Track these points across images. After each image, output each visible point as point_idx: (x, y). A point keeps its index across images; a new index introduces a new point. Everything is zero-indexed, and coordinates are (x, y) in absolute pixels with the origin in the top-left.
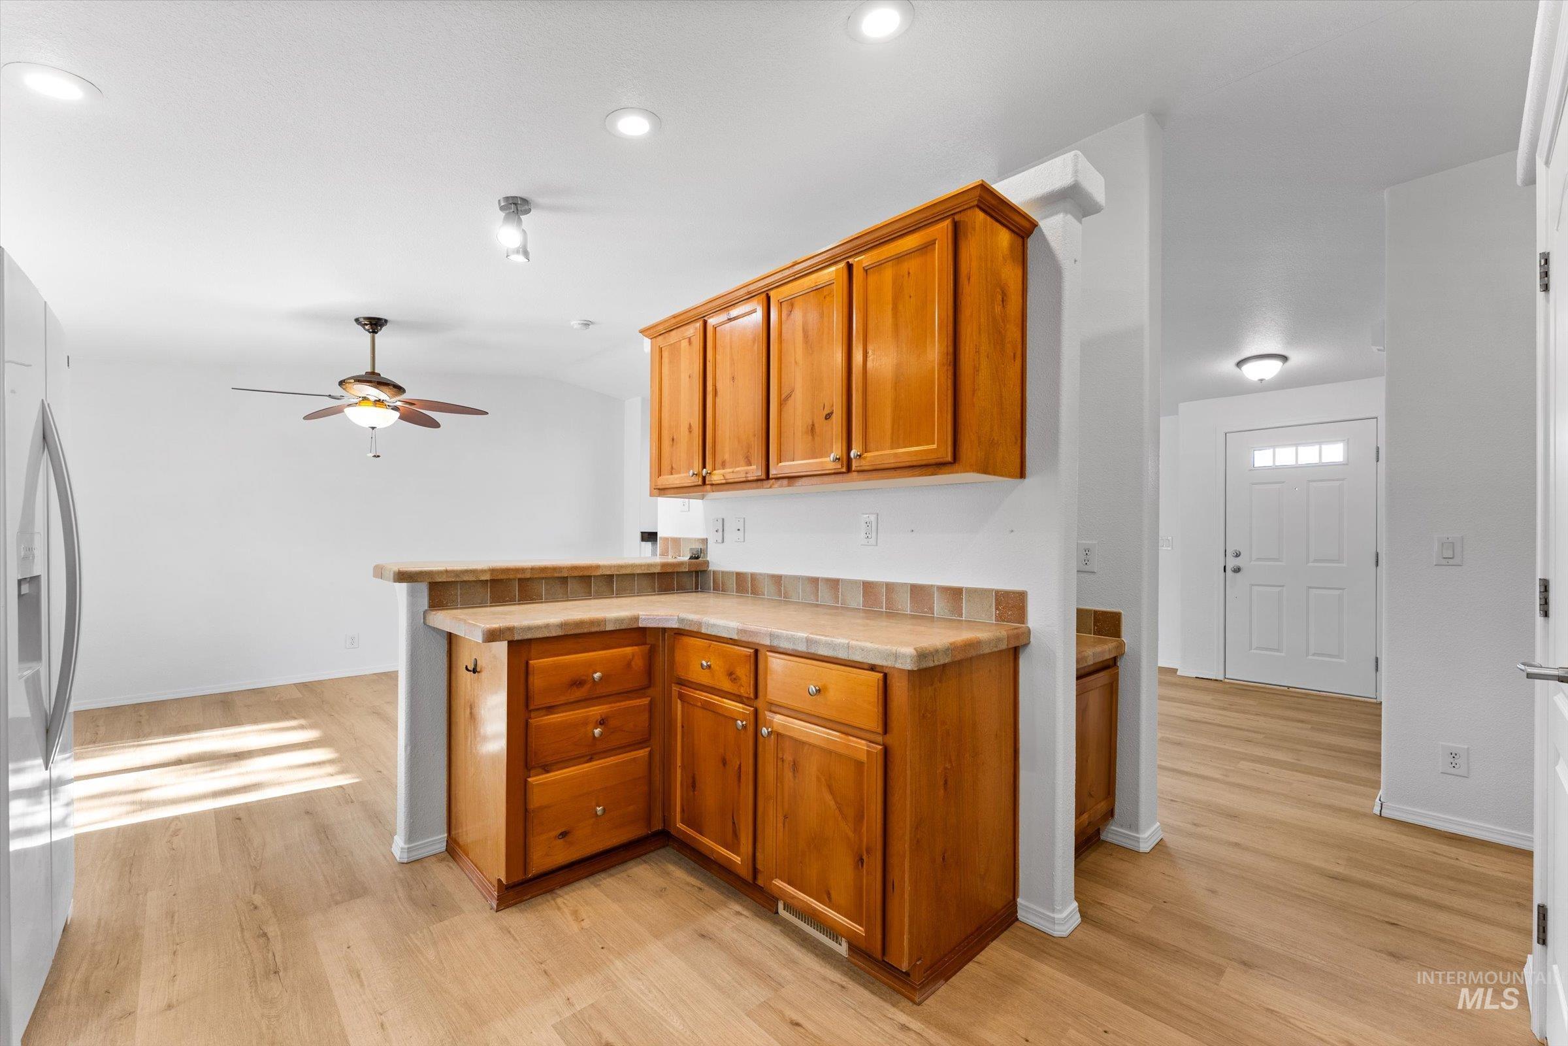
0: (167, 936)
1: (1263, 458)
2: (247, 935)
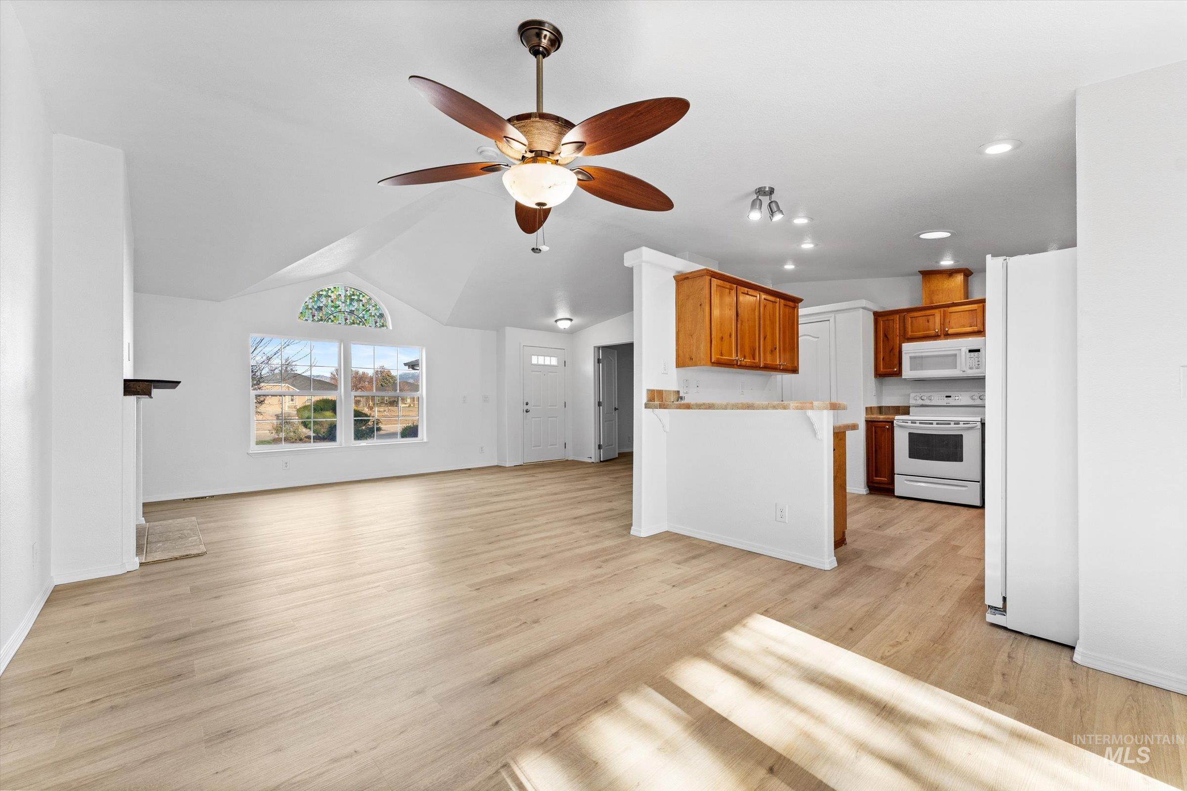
0: (949, 593)
1: (535, 360)
2: (921, 578)
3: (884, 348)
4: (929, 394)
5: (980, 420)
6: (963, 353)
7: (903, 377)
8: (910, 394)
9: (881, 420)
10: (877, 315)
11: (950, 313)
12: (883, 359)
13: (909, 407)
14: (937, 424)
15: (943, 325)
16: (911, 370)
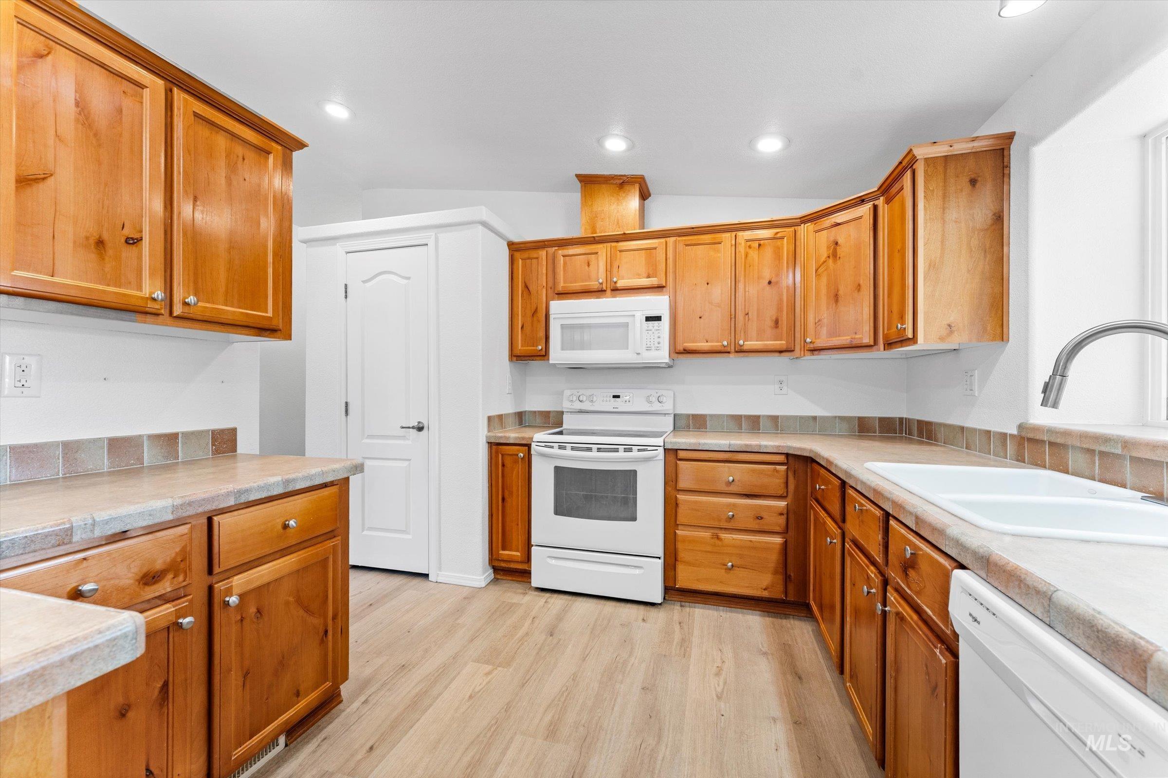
3: (524, 308)
4: (589, 392)
5: (662, 444)
6: (638, 325)
7: (551, 362)
8: (563, 392)
9: (511, 442)
10: (515, 248)
11: (620, 251)
12: (522, 327)
13: (562, 413)
14: (599, 450)
15: (609, 270)
16: (562, 349)
